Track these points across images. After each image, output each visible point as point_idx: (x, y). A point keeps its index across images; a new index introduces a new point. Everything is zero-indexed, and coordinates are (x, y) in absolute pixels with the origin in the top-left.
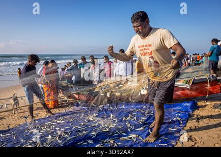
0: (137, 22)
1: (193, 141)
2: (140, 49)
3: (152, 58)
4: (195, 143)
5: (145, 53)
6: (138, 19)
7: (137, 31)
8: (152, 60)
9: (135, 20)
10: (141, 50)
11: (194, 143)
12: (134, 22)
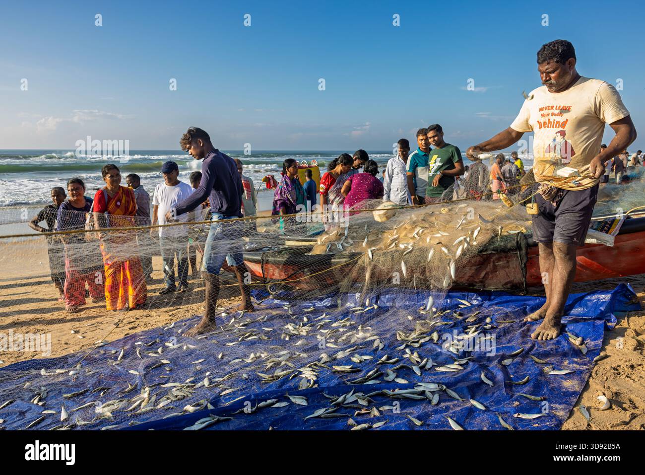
0: (549, 63)
1: (625, 409)
2: (542, 112)
3: (563, 134)
4: (634, 417)
5: (549, 122)
6: (551, 58)
7: (546, 81)
8: (559, 139)
9: (545, 60)
10: (543, 115)
11: (628, 413)
12: (543, 62)
